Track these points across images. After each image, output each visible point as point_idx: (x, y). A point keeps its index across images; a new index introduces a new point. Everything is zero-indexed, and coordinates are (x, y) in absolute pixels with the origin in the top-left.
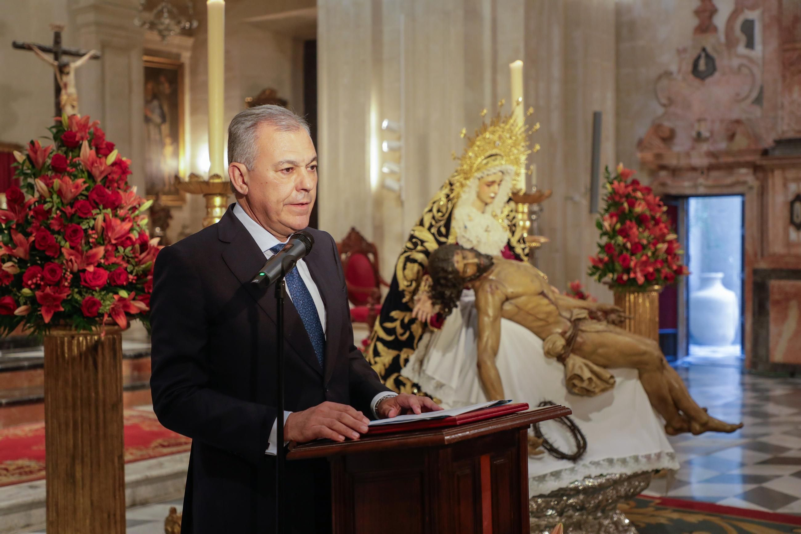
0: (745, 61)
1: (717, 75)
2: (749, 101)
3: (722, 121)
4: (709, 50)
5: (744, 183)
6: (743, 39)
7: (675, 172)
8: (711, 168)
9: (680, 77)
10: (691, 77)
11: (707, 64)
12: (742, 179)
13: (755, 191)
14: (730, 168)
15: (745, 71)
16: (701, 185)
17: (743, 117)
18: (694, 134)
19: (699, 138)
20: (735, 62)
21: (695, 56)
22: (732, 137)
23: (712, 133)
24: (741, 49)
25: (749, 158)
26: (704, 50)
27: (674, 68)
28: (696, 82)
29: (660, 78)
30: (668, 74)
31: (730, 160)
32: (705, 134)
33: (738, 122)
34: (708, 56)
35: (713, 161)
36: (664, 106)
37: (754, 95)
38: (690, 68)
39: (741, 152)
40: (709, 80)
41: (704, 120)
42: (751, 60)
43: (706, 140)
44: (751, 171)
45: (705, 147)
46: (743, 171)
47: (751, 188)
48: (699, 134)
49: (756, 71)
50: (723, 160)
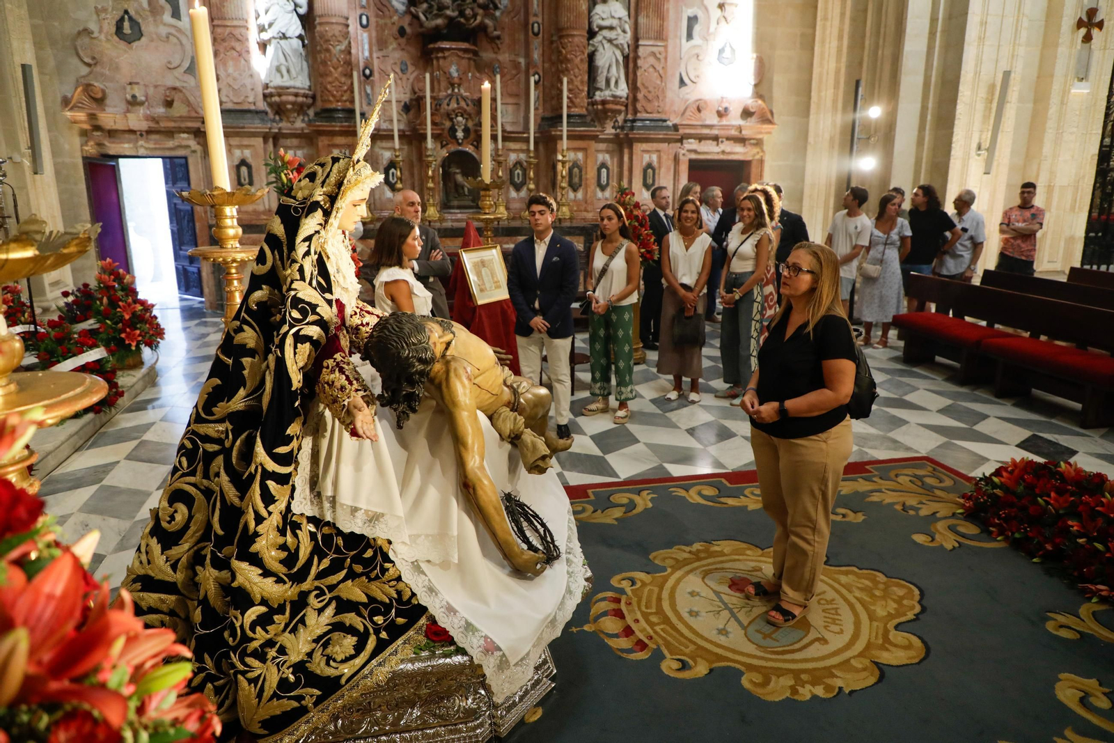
0: (173, 31)
1: (143, 39)
2: (182, 70)
3: (156, 87)
4: (132, 13)
5: (188, 147)
6: (168, 7)
7: (112, 134)
8: (150, 132)
9: (102, 37)
10: (116, 38)
11: (131, 28)
12: (185, 143)
13: (199, 154)
14: (170, 133)
15: (173, 39)
16: (142, 146)
17: (178, 84)
18: (129, 97)
19: (133, 102)
20: (163, 31)
21: (118, 17)
22: (169, 104)
23: (147, 97)
24: (167, 17)
25: (190, 124)
26: (126, 12)
27: (93, 26)
28: (122, 45)
29: (79, 33)
30: (86, 32)
31: (172, 124)
32: (141, 98)
33: (175, 89)
34: (131, 19)
35: (153, 125)
36: (89, 65)
37: (186, 64)
38: (114, 30)
39: (182, 118)
40: (135, 44)
41: (137, 83)
42: (179, 30)
43: (141, 104)
44: (192, 136)
45: (142, 111)
46: (185, 135)
47: (194, 152)
48: (134, 97)
49: (184, 41)
50: (163, 124)
